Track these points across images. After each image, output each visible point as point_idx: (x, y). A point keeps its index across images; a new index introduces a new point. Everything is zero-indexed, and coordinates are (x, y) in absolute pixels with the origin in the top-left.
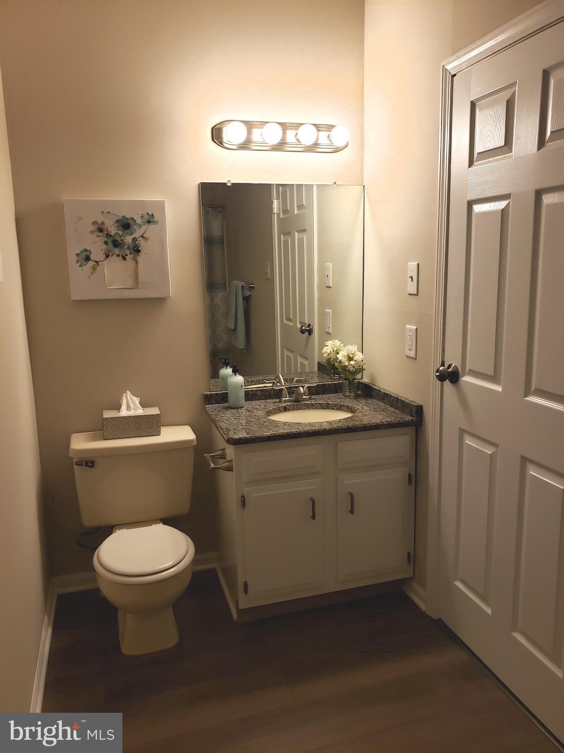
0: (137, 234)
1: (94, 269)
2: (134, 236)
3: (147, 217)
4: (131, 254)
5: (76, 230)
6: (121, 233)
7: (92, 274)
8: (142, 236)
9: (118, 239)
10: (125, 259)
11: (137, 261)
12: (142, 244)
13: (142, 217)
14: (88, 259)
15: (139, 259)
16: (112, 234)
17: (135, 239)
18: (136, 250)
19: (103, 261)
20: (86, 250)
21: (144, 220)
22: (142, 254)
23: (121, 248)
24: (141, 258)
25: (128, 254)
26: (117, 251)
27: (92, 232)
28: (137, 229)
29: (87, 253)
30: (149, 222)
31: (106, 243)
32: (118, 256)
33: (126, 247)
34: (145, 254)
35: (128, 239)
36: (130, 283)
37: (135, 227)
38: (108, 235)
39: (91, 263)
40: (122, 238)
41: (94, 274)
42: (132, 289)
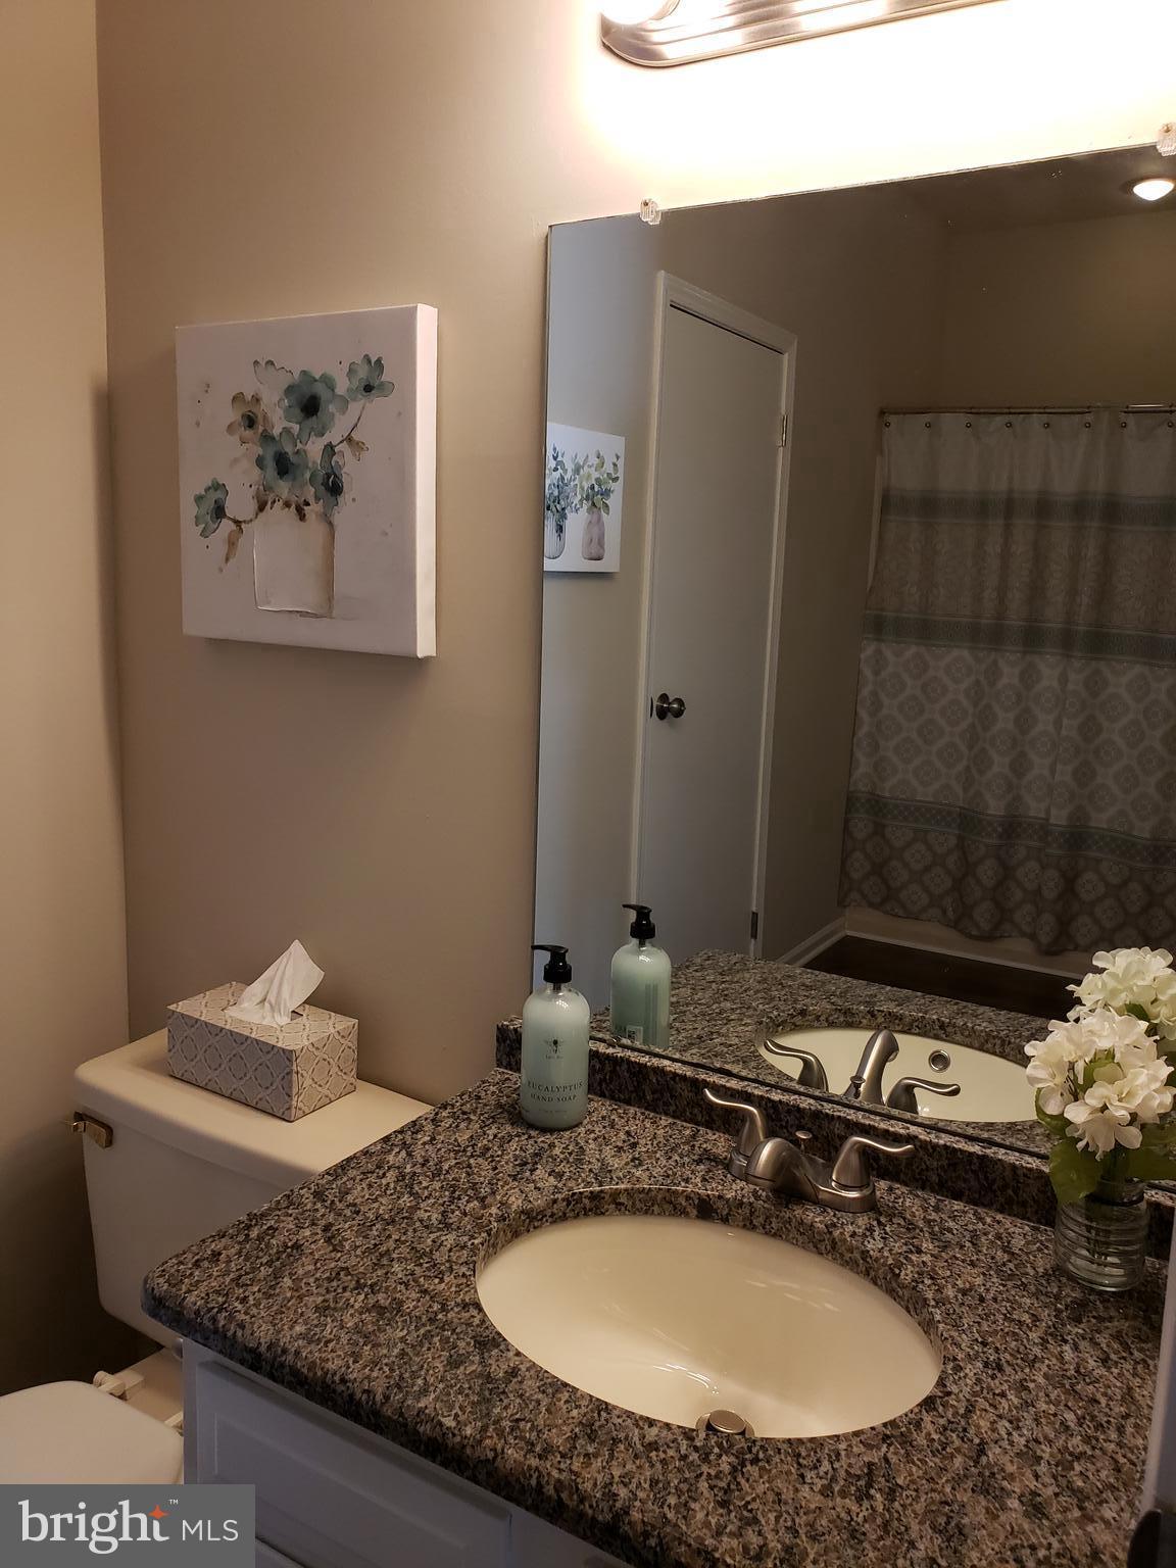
0: (334, 435)
1: (232, 544)
2: (325, 440)
3: (363, 373)
4: (317, 499)
5: (198, 424)
6: (296, 428)
7: (227, 560)
8: (349, 439)
9: (289, 449)
10: (302, 517)
11: (330, 524)
12: (350, 468)
13: (351, 372)
14: (219, 512)
15: (337, 519)
16: (276, 432)
17: (330, 449)
18: (333, 488)
19: (251, 520)
20: (217, 486)
21: (356, 383)
22: (345, 498)
23: (294, 479)
24: (346, 513)
25: (312, 500)
26: (284, 488)
27: (230, 428)
28: (337, 414)
29: (219, 495)
30: (368, 389)
31: (260, 462)
32: (287, 505)
33: (308, 475)
34: (354, 500)
35: (314, 448)
36: (310, 599)
37: (331, 408)
38: (267, 438)
39: (226, 526)
40: (299, 446)
41: (231, 560)
42: (316, 616)
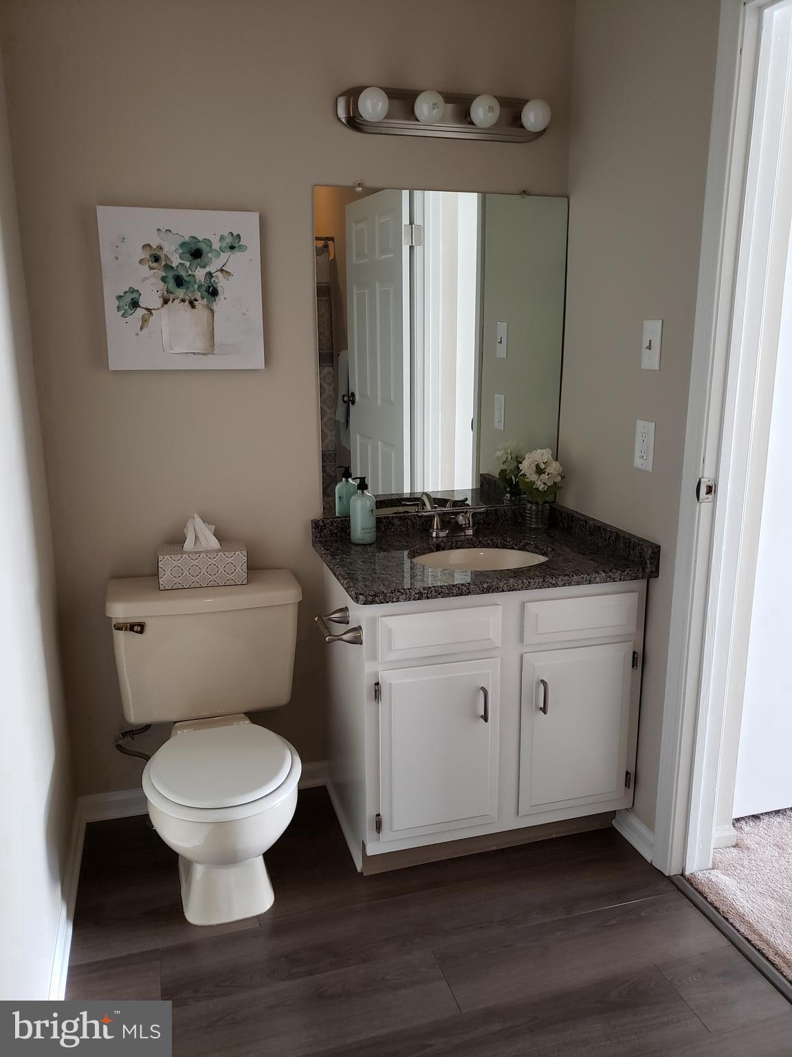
0: (212, 268)
1: (145, 321)
2: (207, 270)
3: (229, 240)
4: (203, 298)
5: (117, 258)
6: (188, 264)
7: (141, 329)
8: (222, 270)
9: (183, 273)
10: (193, 306)
11: (212, 311)
12: (221, 282)
13: (222, 238)
14: (135, 304)
15: (215, 307)
16: (174, 265)
17: (210, 275)
18: (213, 292)
19: (158, 309)
20: (132, 291)
21: (224, 245)
22: (221, 297)
23: (187, 288)
24: (220, 305)
25: (199, 298)
26: (180, 293)
27: (141, 262)
28: (214, 259)
29: (134, 295)
30: (232, 248)
31: (164, 279)
32: (183, 301)
33: (196, 286)
34: (225, 298)
35: (200, 274)
36: (199, 345)
37: (210, 255)
38: (168, 267)
39: (140, 312)
40: (190, 272)
41: (144, 330)
42: (204, 354)
